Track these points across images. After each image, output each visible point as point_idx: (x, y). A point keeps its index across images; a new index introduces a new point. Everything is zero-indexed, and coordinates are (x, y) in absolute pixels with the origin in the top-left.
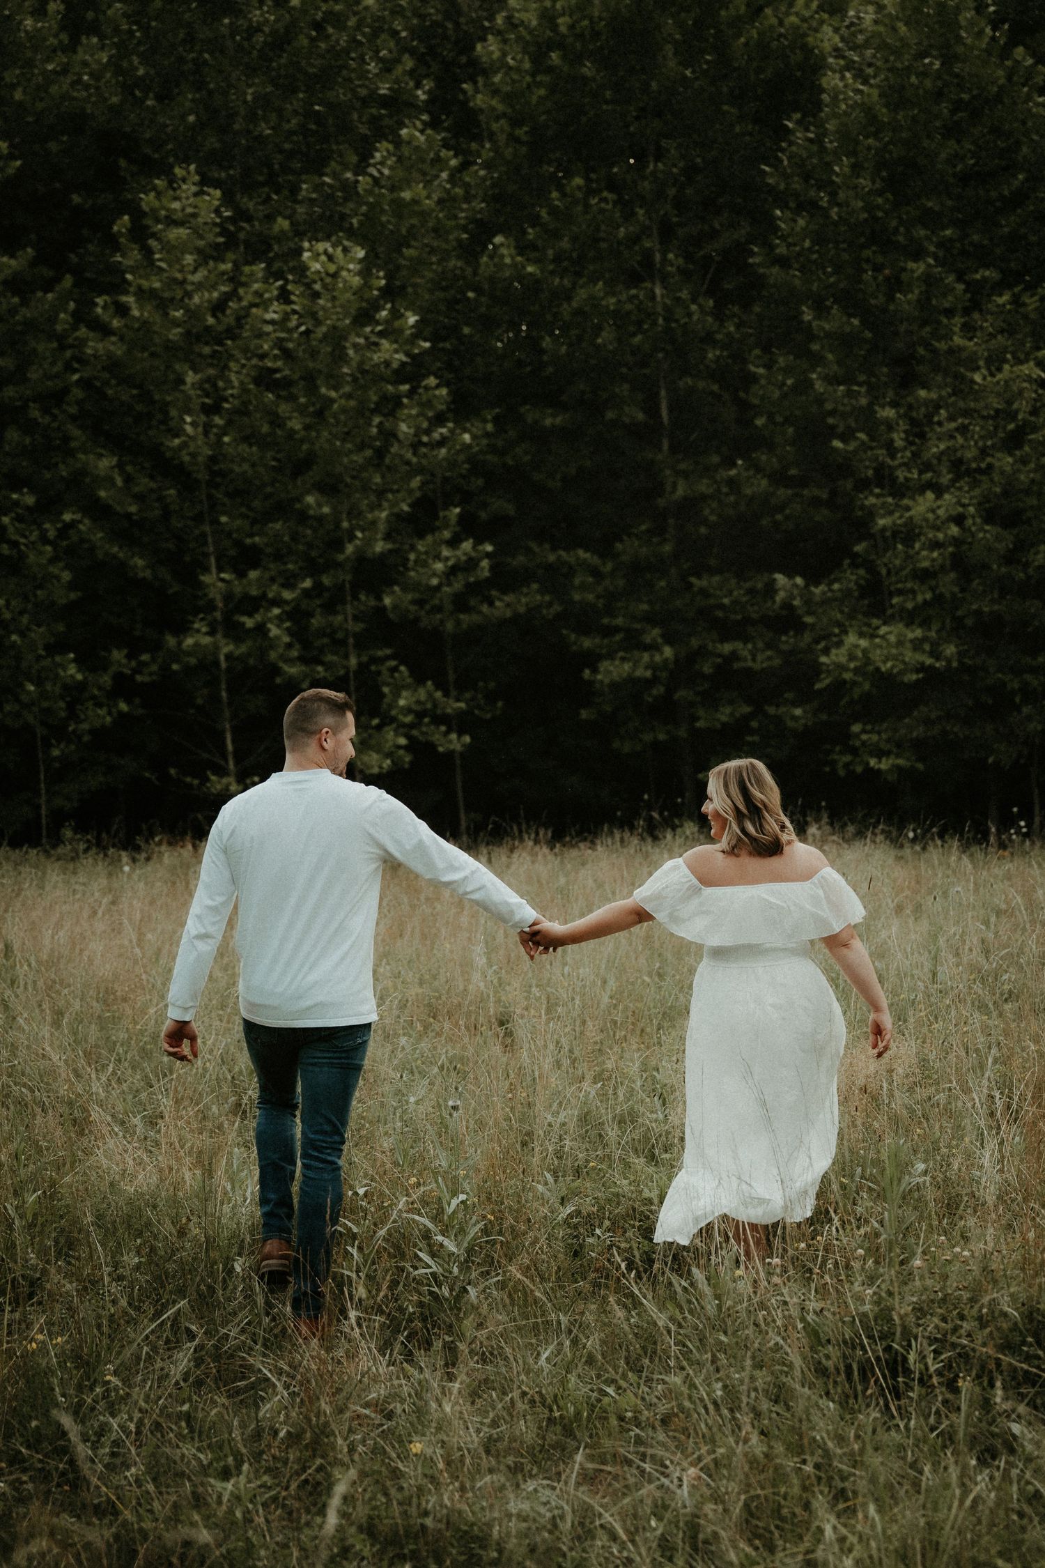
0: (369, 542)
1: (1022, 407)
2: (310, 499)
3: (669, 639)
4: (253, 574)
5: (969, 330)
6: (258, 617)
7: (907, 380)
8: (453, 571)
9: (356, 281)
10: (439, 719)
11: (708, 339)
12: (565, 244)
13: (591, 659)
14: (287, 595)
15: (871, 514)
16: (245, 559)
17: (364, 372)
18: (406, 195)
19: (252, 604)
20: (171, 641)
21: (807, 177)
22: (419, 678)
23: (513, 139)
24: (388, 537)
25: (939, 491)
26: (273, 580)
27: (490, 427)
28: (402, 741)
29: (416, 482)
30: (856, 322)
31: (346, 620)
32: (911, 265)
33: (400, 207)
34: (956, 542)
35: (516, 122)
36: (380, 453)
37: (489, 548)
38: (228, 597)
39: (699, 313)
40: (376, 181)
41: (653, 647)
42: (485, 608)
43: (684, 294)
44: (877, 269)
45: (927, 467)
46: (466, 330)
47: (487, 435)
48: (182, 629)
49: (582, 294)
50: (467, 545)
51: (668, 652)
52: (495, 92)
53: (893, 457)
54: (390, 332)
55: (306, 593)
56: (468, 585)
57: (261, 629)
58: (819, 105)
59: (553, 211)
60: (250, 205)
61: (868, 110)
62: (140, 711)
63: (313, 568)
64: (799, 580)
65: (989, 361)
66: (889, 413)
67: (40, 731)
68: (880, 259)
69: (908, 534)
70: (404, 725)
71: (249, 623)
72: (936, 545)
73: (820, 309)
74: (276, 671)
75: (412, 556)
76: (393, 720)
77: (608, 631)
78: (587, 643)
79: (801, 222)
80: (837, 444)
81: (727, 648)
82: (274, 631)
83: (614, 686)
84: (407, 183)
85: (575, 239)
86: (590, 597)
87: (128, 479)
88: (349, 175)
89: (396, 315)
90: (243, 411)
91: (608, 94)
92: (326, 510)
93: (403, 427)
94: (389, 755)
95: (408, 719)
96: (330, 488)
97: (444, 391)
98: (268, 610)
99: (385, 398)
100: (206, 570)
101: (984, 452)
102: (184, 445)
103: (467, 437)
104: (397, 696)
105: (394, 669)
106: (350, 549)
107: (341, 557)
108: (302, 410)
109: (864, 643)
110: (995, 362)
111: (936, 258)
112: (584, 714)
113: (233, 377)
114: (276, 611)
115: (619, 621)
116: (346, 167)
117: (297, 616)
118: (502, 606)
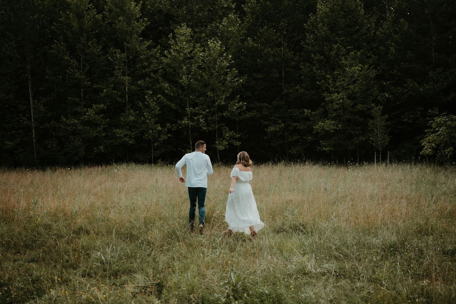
0: (221, 102)
1: (356, 75)
2: (209, 93)
3: (283, 122)
4: (197, 108)
5: (346, 59)
6: (198, 117)
7: (333, 69)
8: (238, 108)
9: (219, 48)
10: (234, 139)
11: (292, 60)
12: (263, 40)
13: (267, 126)
14: (203, 113)
15: (325, 97)
16: (195, 105)
17: (220, 67)
18: (230, 29)
19: (196, 114)
20: (179, 122)
21: (313, 26)
22: (231, 130)
23: (252, 18)
24: (224, 101)
25: (338, 93)
26: (201, 109)
27: (246, 78)
28: (227, 143)
29: (231, 90)
30: (322, 57)
31: (216, 118)
32: (334, 46)
33: (228, 32)
34: (343, 103)
35: (253, 14)
36: (223, 84)
37: (246, 103)
38: (191, 113)
39: (290, 54)
40: (223, 25)
41: (280, 124)
42: (245, 115)
43: (287, 51)
44: (327, 46)
45: (336, 88)
46: (242, 57)
47: (246, 79)
48: (182, 119)
49: (266, 50)
50: (241, 103)
51: (283, 125)
52: (249, 8)
53: (329, 85)
54: (226, 59)
55: (207, 112)
56: (241, 111)
57: (198, 120)
58: (316, 11)
59: (260, 33)
60: (197, 30)
61: (325, 13)
62: (173, 136)
63: (209, 107)
64: (309, 111)
65: (350, 66)
66: (329, 76)
67: (152, 140)
68: (328, 44)
69: (332, 101)
70: (227, 140)
71: (196, 118)
72: (337, 104)
73: (315, 54)
74: (201, 128)
75: (229, 105)
76: (225, 139)
77: (271, 120)
78: (266, 123)
79: (312, 37)
80: (318, 83)
81: (295, 124)
82: (201, 120)
83: (271, 132)
84: (230, 26)
85: (265, 39)
86: (267, 113)
87: (171, 88)
88: (218, 24)
89: (227, 55)
90: (195, 74)
91: (272, 8)
92: (212, 95)
93: (228, 78)
94: (224, 146)
95: (228, 139)
96: (213, 90)
97: (237, 71)
98: (200, 116)
99: (225, 72)
100: (187, 107)
101: (348, 85)
102: (183, 81)
103: (241, 80)
104: (226, 133)
105: (226, 128)
106: (217, 103)
107: (215, 105)
108: (207, 74)
109: (322, 124)
110: (351, 66)
111: (340, 44)
112: (265, 138)
113: (193, 67)
114: (201, 116)
115: (273, 118)
116: (217, 22)
117: (205, 117)
118: (248, 115)
